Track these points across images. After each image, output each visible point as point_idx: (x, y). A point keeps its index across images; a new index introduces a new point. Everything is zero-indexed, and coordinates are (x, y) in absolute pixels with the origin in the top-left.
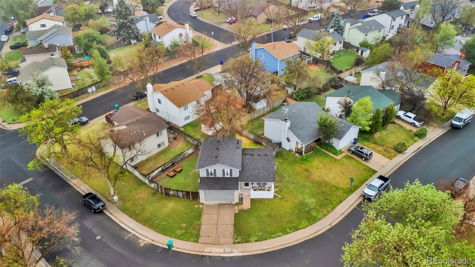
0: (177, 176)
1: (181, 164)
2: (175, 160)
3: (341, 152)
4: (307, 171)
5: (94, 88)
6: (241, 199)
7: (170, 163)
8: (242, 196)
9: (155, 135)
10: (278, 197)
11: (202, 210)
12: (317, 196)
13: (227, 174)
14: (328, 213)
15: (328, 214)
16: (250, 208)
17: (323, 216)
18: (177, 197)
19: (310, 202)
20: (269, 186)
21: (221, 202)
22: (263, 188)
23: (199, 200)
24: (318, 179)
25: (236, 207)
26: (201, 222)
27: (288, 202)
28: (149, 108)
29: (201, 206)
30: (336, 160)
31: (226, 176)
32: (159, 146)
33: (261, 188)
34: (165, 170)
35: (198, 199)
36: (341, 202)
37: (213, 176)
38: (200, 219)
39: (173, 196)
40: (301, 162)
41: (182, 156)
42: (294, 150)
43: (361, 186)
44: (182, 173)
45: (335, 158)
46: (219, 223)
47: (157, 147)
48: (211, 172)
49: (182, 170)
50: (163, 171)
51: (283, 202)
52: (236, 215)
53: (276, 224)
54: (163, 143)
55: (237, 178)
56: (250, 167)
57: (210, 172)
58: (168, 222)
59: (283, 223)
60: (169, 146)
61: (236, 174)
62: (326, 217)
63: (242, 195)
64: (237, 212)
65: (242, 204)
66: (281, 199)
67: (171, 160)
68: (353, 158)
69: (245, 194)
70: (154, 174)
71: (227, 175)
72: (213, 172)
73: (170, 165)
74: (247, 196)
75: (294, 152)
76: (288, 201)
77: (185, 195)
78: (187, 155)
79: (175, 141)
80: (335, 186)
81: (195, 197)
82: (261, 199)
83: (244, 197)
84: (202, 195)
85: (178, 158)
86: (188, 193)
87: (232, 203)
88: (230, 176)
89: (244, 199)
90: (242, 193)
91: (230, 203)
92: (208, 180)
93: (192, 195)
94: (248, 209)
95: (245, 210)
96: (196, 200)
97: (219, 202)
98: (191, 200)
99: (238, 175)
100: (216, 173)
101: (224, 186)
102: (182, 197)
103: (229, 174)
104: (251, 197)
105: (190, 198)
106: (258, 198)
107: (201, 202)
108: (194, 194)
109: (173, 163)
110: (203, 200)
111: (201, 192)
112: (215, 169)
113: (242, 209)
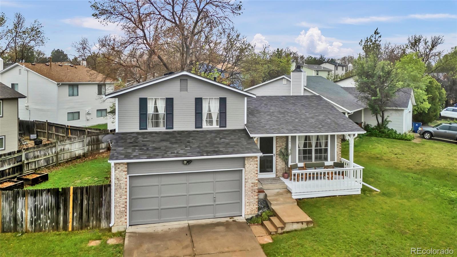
6: (265, 205)
8: (261, 196)
10: (371, 191)
11: (122, 252)
13: (210, 115)
16: (309, 221)
20: (336, 161)
21: (192, 222)
25: (257, 229)
29: (112, 241)
31: (206, 126)
35: (99, 220)
37: (162, 129)
48: (156, 109)
54: (2, 142)
55: (243, 130)
57: (150, 110)
63: (264, 192)
64: (268, 240)
65: (274, 215)
66: (383, 195)
67: (14, 153)
69: (272, 190)
71: (211, 122)
72: (162, 111)
73: (6, 167)
74: (278, 194)
77: (48, 209)
78: (67, 156)
81: (88, 212)
82: (328, 198)
83: (272, 198)
84: (121, 190)
85: (38, 157)
86: (62, 199)
87: (234, 221)
88: (220, 127)
89: (276, 204)
90: (261, 187)
91: (227, 221)
92: (146, 138)
93: (78, 204)
94: (305, 226)
95: (296, 230)
96: (93, 226)
97: (186, 222)
98: (70, 229)
99: (246, 123)
100: (174, 113)
101: (206, 146)
102: (32, 224)
103: (215, 118)
104: (295, 197)
105: (66, 222)
106: (316, 197)
107: (112, 227)
108: (85, 197)
109: (19, 164)
110: (121, 218)
111: (118, 177)
112: (172, 99)
113: (282, 228)
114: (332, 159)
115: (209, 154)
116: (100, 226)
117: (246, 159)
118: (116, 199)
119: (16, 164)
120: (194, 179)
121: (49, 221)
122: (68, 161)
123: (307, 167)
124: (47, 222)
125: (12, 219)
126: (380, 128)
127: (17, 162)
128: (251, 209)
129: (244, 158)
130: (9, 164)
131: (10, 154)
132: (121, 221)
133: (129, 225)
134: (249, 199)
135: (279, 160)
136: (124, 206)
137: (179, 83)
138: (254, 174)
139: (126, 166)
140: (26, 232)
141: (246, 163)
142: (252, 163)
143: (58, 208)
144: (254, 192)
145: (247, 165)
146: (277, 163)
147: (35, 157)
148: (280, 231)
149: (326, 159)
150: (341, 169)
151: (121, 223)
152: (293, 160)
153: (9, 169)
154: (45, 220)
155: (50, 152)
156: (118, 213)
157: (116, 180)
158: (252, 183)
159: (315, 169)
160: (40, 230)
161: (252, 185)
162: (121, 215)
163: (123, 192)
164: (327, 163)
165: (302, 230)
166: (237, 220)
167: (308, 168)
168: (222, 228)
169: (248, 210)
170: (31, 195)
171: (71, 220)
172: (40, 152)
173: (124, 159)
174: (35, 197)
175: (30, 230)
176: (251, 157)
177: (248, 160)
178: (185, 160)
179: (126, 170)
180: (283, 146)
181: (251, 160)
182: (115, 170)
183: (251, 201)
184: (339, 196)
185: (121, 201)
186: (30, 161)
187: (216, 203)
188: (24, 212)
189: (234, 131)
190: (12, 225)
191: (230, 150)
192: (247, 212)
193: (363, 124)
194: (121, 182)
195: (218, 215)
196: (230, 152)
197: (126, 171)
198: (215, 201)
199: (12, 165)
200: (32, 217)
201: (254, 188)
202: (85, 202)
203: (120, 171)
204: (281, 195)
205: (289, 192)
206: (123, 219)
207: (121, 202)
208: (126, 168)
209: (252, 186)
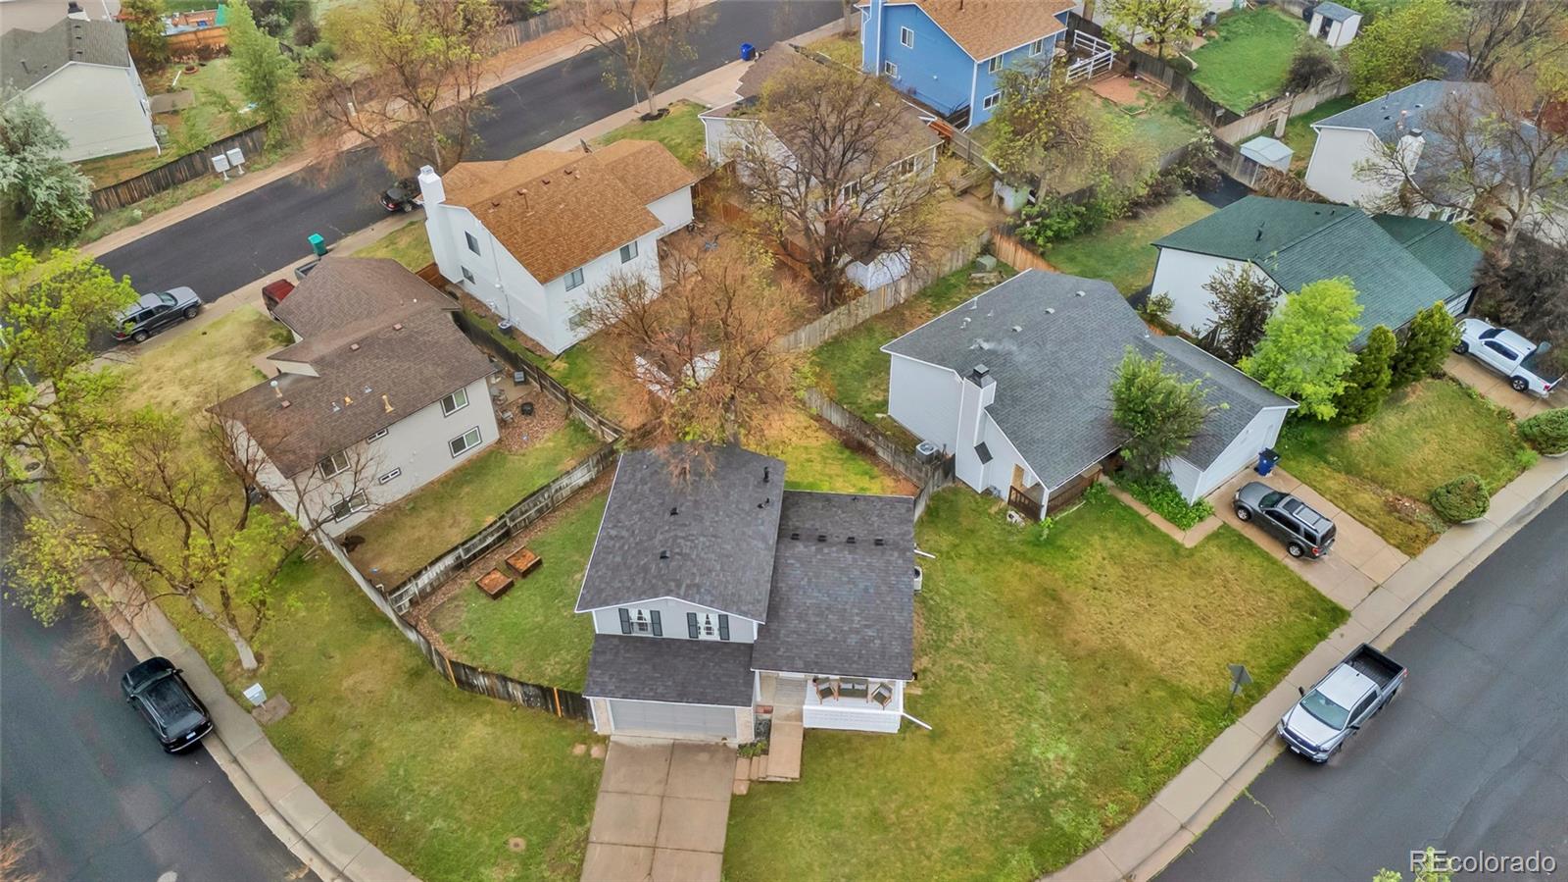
0: (515, 593)
1: (538, 533)
2: (512, 519)
3: (1200, 510)
4: (1054, 596)
5: (236, 155)
6: (764, 730)
7: (492, 534)
8: (767, 716)
9: (437, 409)
10: (919, 727)
11: (600, 773)
12: (1086, 728)
13: (709, 629)
14: (1124, 817)
15: (1123, 824)
16: (797, 775)
17: (1101, 830)
18: (504, 699)
19: (1051, 756)
21: (680, 736)
22: (857, 687)
23: (590, 721)
24: (1095, 641)
25: (743, 763)
26: (588, 832)
27: (958, 757)
28: (435, 264)
29: (596, 751)
30: (1177, 548)
31: (703, 636)
32: (458, 445)
33: (849, 686)
34: (469, 560)
35: (585, 718)
36: (1184, 761)
37: (649, 634)
38: (586, 817)
39: (490, 692)
40: (1030, 552)
41: (544, 500)
42: (1005, 495)
43: (1274, 685)
44: (539, 576)
45: (1173, 542)
46: (662, 842)
47: (447, 449)
48: (641, 619)
49: (539, 563)
50: (460, 566)
51: (937, 756)
52: (739, 807)
53: (898, 865)
54: (475, 434)
55: (750, 647)
56: (809, 602)
57: (634, 619)
58: (457, 820)
59: (928, 858)
60: (500, 441)
61: (745, 630)
62: (1116, 839)
63: (770, 712)
64: (742, 789)
65: (766, 752)
66: (934, 737)
67: (495, 522)
68: (1251, 545)
69: (782, 707)
70: (424, 580)
71: (710, 634)
72: (648, 620)
73: (490, 540)
74: (788, 718)
75: (1004, 504)
76: (958, 749)
77: (536, 696)
78: (566, 493)
79: (524, 421)
80: (1164, 682)
81: (573, 710)
82: (845, 733)
83: (778, 724)
85: (526, 511)
86: (548, 694)
87: (725, 744)
88: (722, 639)
89: (777, 731)
91: (717, 743)
93: (564, 701)
95: (777, 782)
96: (580, 720)
98: (559, 715)
99: (756, 638)
100: (662, 622)
101: (692, 682)
103: (714, 629)
104: (807, 724)
105: (554, 709)
106: (835, 730)
107: (596, 731)
108: (569, 698)
109: (504, 529)
112: (658, 611)
113: (764, 778)
115: (690, 700)
116: (586, 721)
118: (596, 712)
119: (501, 532)
121: (539, 704)
122: (568, 500)
131: (491, 526)
132: (605, 729)
136: (606, 718)
143: (545, 698)
147: (522, 514)
153: (494, 540)
154: (535, 702)
155: (540, 499)
160: (533, 707)
162: (605, 725)
165: (783, 783)
166: (728, 744)
168: (706, 756)
171: (559, 709)
175: (524, 705)
184: (865, 731)
186: (517, 520)
188: (515, 692)
189: (738, 647)
190: (506, 696)
191: (718, 694)
199: (496, 535)
202: (570, 702)
204: (789, 720)
205: (801, 719)
207: (602, 715)
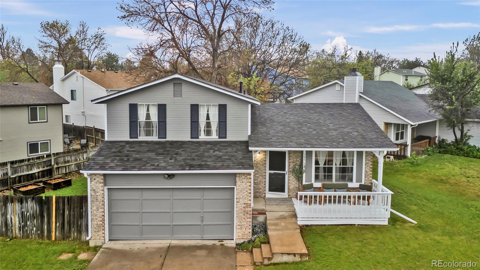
2: (57, 163)
6: (261, 230)
7: (36, 166)
8: (261, 218)
9: (25, 114)
10: (404, 222)
11: (83, 268)
13: (208, 125)
16: (304, 253)
20: (363, 183)
21: (175, 242)
23: (84, 237)
25: (243, 255)
29: (83, 256)
31: (203, 137)
32: (33, 147)
33: (332, 193)
34: (14, 181)
35: (80, 232)
37: (155, 138)
41: (83, 159)
48: (148, 116)
54: (46, 145)
55: (245, 142)
57: (142, 116)
61: (240, 128)
63: (265, 214)
65: (266, 242)
66: (423, 227)
67: (43, 157)
69: (275, 212)
71: (208, 132)
72: (154, 118)
73: (35, 171)
74: (282, 218)
77: (33, 217)
81: (69, 223)
82: (343, 227)
83: (273, 222)
84: (97, 203)
85: (68, 162)
86: (45, 207)
87: (222, 245)
88: (219, 138)
89: (274, 229)
90: (264, 208)
91: (214, 244)
92: (133, 148)
93: (60, 214)
94: (298, 259)
95: (286, 263)
96: (74, 237)
97: (169, 241)
98: (53, 239)
99: (249, 134)
100: (167, 121)
101: (194, 159)
102: (20, 230)
103: (214, 127)
104: (300, 223)
105: (49, 231)
106: (329, 225)
107: (90, 241)
108: (66, 207)
109: (48, 168)
110: (98, 232)
111: (94, 189)
112: (165, 105)
113: (269, 259)
114: (359, 180)
115: (192, 169)
116: (80, 238)
117: (238, 175)
118: (92, 212)
119: (46, 168)
120: (178, 195)
121: (35, 229)
123: (325, 187)
124: (33, 230)
125: (3, 223)
126: (458, 145)
127: (47, 166)
128: (243, 233)
129: (235, 174)
130: (38, 168)
131: (38, 158)
132: (98, 235)
133: (109, 240)
134: (240, 222)
135: (292, 178)
136: (101, 219)
137: (173, 88)
138: (246, 193)
139: (103, 177)
140: (15, 238)
141: (237, 180)
142: (244, 180)
143: (42, 216)
144: (246, 214)
145: (238, 183)
146: (290, 181)
147: (65, 162)
148: (266, 262)
149: (351, 180)
150: (366, 193)
151: (98, 237)
152: (309, 179)
153: (38, 172)
154: (31, 228)
155: (81, 157)
156: (95, 226)
157: (92, 192)
158: (244, 204)
159: (335, 191)
160: (28, 237)
161: (244, 205)
162: (99, 229)
163: (100, 204)
164: (350, 185)
165: (293, 263)
166: (225, 245)
167: (326, 189)
168: (203, 253)
169: (240, 234)
170: (18, 202)
171: (54, 230)
172: (71, 158)
173: (99, 169)
174: (22, 203)
175: (19, 236)
176: (244, 174)
177: (239, 177)
178: (167, 174)
179: (102, 181)
180: (297, 162)
181: (243, 177)
182: (91, 181)
183: (243, 223)
184: (358, 225)
185: (97, 214)
186: (60, 165)
187: (204, 223)
188: (13, 218)
189: (235, 143)
190: (4, 229)
191: (219, 164)
192: (239, 236)
193: (437, 139)
194: (98, 194)
195: (206, 236)
196: (217, 167)
197: (102, 183)
198: (202, 221)
199: (41, 169)
200: (20, 223)
201: (246, 210)
202: (67, 213)
203: (96, 182)
204: (284, 219)
205: (295, 216)
206: (101, 233)
207: (98, 216)
208: (102, 179)
209: (244, 207)
